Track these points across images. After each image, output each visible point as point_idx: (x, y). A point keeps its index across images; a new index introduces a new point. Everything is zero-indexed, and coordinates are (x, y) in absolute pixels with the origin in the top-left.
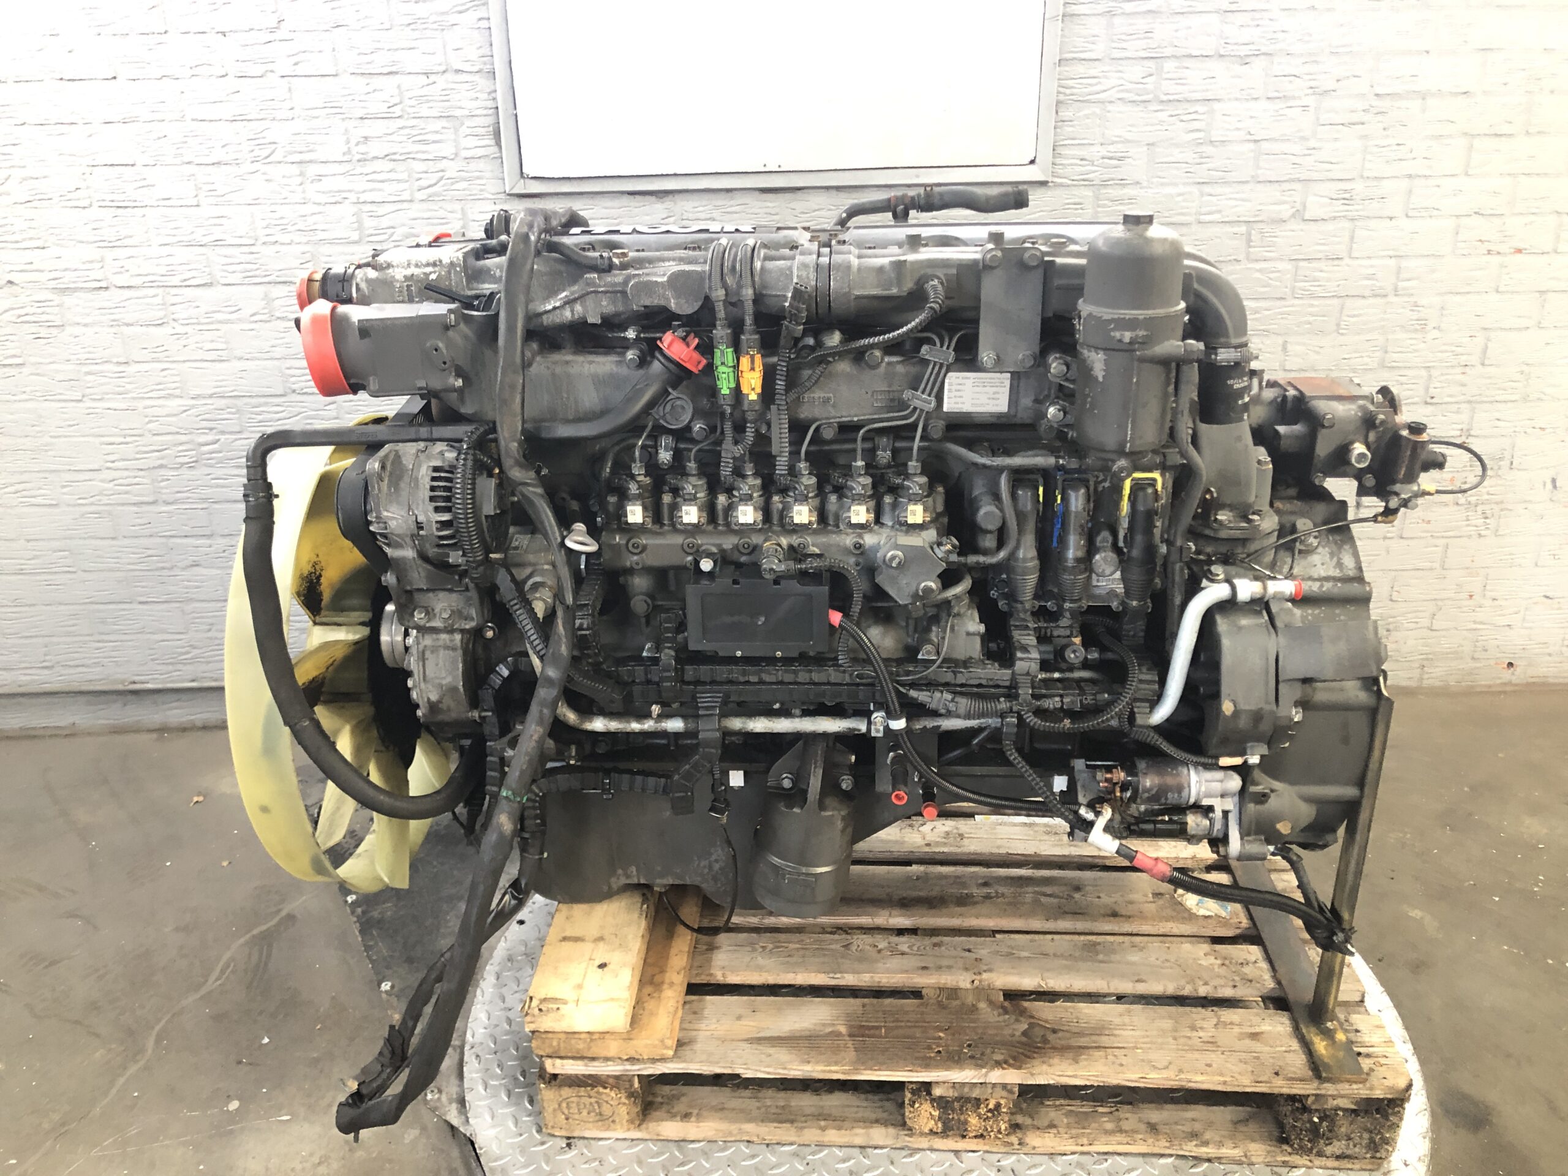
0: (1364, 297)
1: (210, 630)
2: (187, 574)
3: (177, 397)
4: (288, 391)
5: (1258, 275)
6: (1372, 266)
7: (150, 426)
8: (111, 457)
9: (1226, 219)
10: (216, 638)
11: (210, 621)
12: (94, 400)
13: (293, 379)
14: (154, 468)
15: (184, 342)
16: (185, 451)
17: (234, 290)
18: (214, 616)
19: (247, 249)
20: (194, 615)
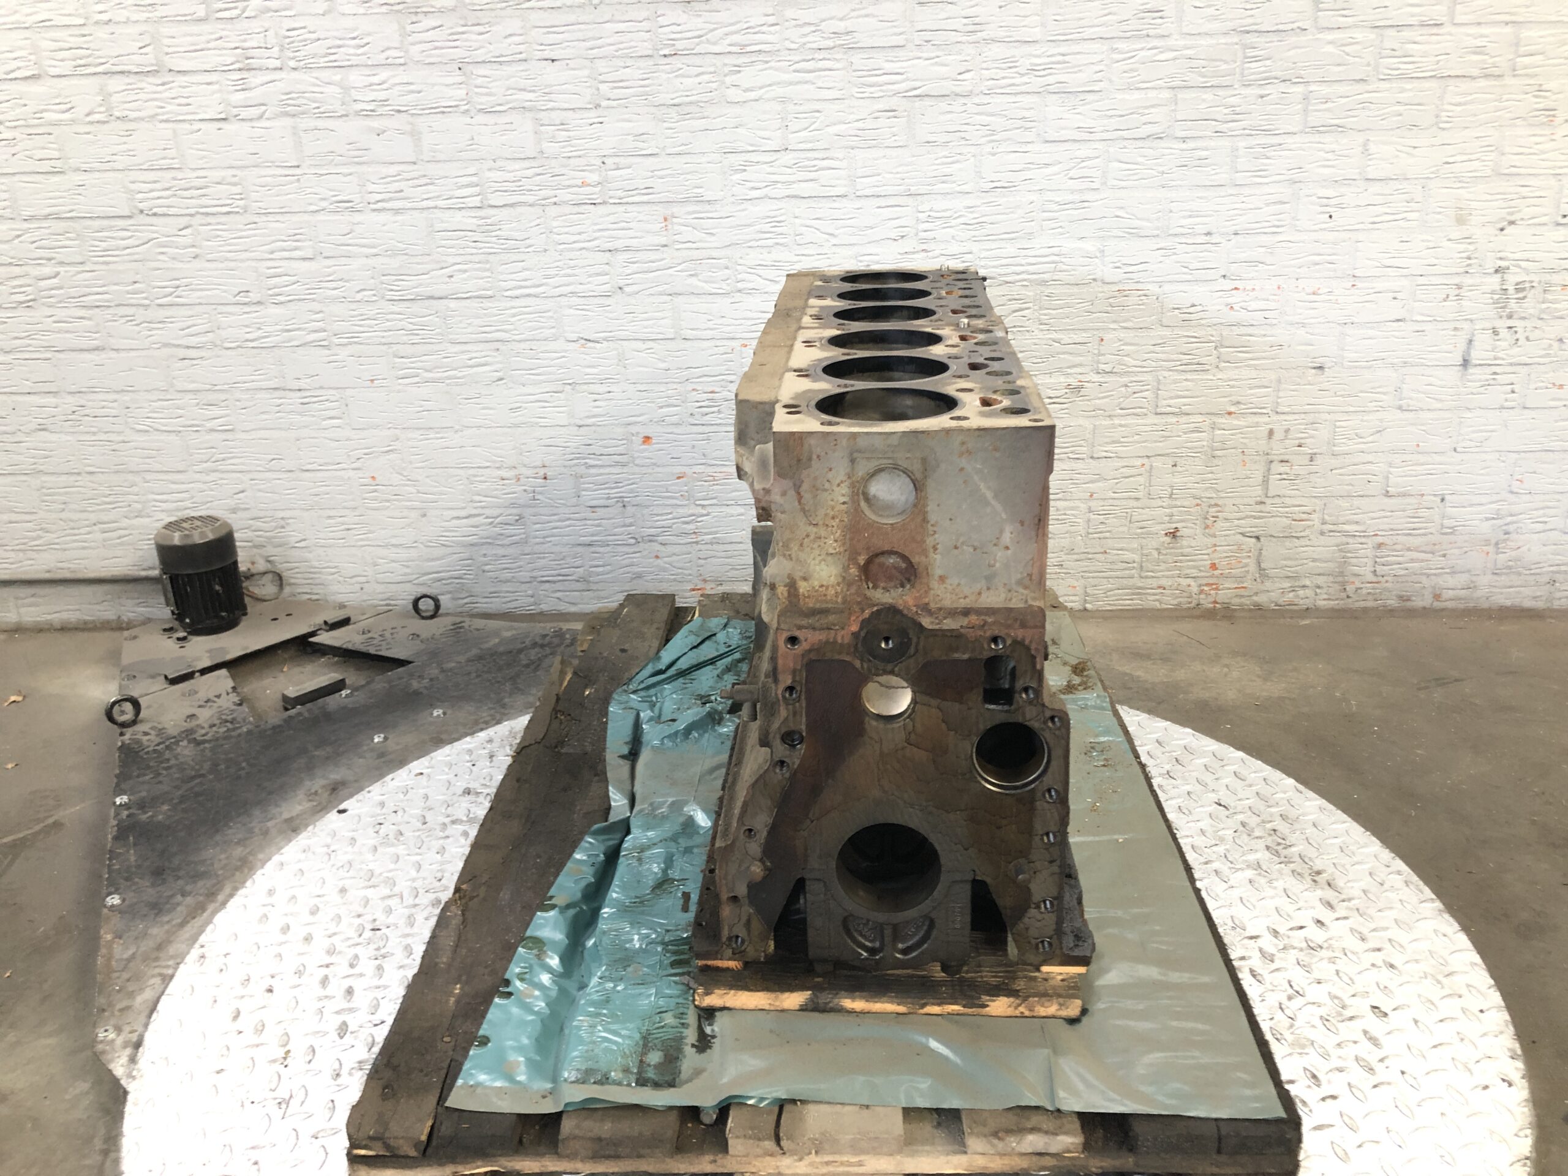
0: (1473, 78)
1: (63, 510)
2: (32, 441)
4: (137, 212)
5: (1330, 49)
6: (1482, 36)
10: (72, 521)
11: (63, 498)
13: (140, 196)
16: (21, 286)
17: (64, 82)
18: (66, 493)
19: (77, 31)
20: (44, 490)
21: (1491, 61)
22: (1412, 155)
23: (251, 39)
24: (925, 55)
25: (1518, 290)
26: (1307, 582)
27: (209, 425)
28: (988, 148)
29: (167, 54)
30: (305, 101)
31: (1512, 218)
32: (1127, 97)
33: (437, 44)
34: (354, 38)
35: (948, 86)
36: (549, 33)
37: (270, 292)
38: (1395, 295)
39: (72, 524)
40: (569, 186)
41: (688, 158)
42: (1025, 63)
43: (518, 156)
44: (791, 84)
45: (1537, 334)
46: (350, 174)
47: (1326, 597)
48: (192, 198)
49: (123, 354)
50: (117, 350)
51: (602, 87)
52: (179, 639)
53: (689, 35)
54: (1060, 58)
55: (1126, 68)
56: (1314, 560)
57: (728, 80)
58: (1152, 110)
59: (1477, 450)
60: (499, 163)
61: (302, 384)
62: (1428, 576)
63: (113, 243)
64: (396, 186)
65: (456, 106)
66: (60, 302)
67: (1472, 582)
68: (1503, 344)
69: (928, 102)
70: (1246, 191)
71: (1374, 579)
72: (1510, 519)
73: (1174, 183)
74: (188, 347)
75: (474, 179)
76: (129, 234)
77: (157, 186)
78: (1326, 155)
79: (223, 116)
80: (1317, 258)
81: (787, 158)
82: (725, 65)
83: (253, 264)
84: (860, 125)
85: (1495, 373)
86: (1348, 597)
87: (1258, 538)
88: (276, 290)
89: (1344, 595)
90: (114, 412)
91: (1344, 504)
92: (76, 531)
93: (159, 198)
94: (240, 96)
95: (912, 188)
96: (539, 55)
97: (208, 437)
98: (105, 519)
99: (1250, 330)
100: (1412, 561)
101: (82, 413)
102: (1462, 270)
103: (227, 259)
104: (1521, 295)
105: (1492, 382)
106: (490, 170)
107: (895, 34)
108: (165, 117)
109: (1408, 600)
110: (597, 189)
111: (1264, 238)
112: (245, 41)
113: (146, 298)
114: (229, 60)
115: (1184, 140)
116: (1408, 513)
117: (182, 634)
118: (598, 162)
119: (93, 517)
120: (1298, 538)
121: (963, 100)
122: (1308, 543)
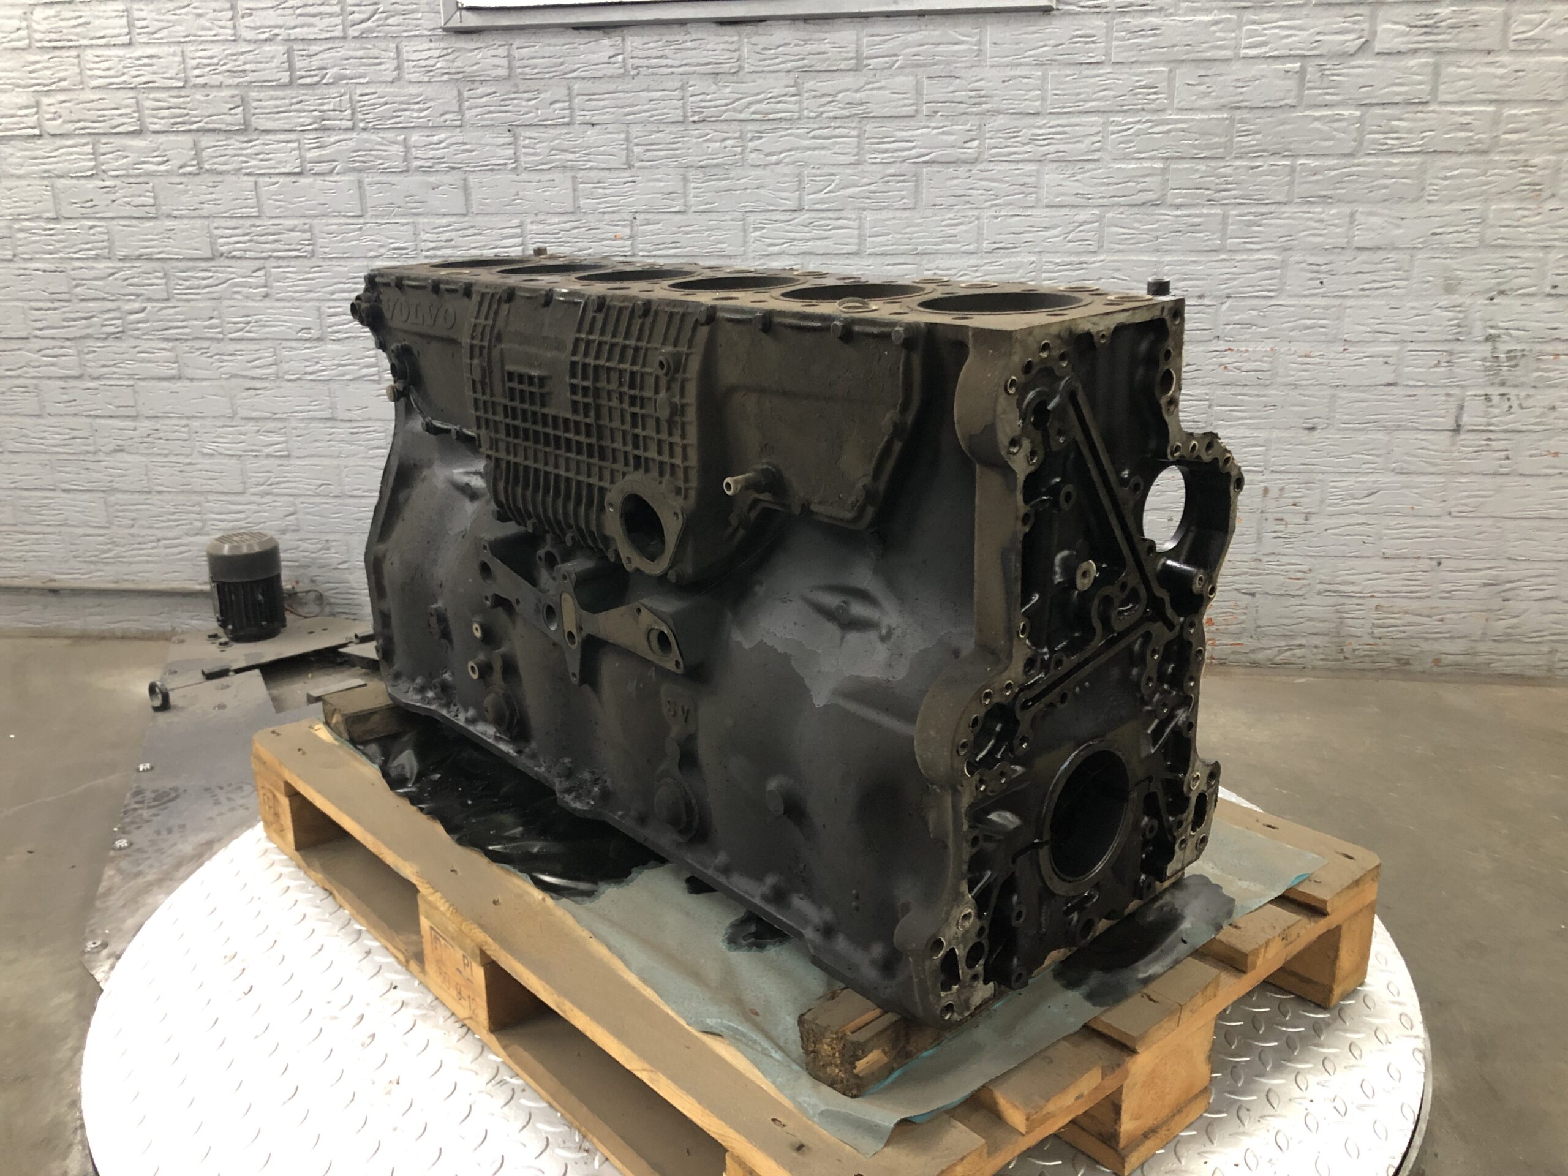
0: (1458, 154)
1: (132, 526)
2: (110, 460)
3: (105, 258)
4: (218, 255)
5: (1317, 125)
7: (79, 289)
8: (39, 325)
9: (1276, 53)
10: (139, 536)
11: (134, 515)
12: (25, 259)
13: (222, 240)
14: (81, 338)
15: (113, 197)
16: (113, 319)
17: (162, 138)
18: (137, 510)
19: (175, 93)
20: (118, 507)
21: (1476, 137)
22: (1399, 226)
23: (329, 103)
24: (933, 124)
25: (1509, 359)
26: (1303, 641)
27: (267, 450)
28: (991, 212)
29: (254, 114)
30: (371, 158)
31: (1502, 288)
32: (1123, 166)
33: (492, 109)
34: (418, 103)
35: (956, 153)
36: (590, 100)
37: (330, 330)
38: (1386, 359)
39: (140, 540)
40: (603, 240)
41: (714, 216)
42: (1026, 133)
43: (557, 210)
44: (808, 149)
45: (1530, 402)
46: (407, 224)
47: (1322, 657)
48: (267, 243)
49: (195, 384)
50: (191, 380)
51: (636, 149)
52: (221, 644)
53: (718, 103)
54: (1059, 129)
55: (1121, 139)
56: (1310, 619)
57: (751, 145)
58: (1147, 179)
59: (1471, 515)
60: (541, 217)
61: (354, 414)
62: (1426, 639)
63: (197, 282)
64: (445, 236)
65: (505, 164)
66: (144, 334)
67: (1472, 648)
68: (1496, 411)
69: (936, 168)
70: (1239, 257)
71: (1372, 641)
72: (1508, 586)
73: (1168, 248)
74: (253, 378)
75: (518, 230)
76: (210, 274)
77: (237, 231)
78: (1315, 224)
79: (297, 170)
80: (1309, 322)
81: (805, 217)
82: (750, 131)
83: (317, 304)
84: (872, 187)
85: (1489, 439)
86: (1346, 658)
87: (1253, 594)
88: (335, 328)
89: (1341, 656)
90: (185, 436)
91: (1341, 564)
92: (143, 546)
93: (239, 242)
94: (315, 153)
95: (920, 248)
96: (579, 119)
97: (265, 462)
98: (170, 535)
99: (1245, 390)
100: (1410, 624)
101: (156, 436)
102: (1450, 337)
103: (293, 299)
104: (1512, 363)
105: (1485, 448)
106: (532, 223)
107: (905, 105)
108: (248, 171)
109: (1407, 663)
110: (629, 242)
111: (1255, 302)
112: (322, 104)
113: (220, 333)
114: (308, 121)
115: (1178, 207)
116: (1402, 576)
117: (224, 639)
118: (629, 217)
119: (159, 534)
120: (1293, 596)
121: (968, 167)
122: (1304, 602)
